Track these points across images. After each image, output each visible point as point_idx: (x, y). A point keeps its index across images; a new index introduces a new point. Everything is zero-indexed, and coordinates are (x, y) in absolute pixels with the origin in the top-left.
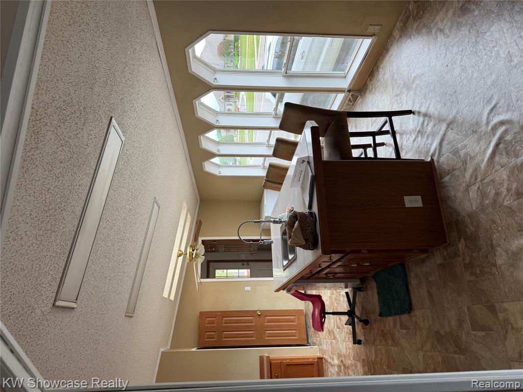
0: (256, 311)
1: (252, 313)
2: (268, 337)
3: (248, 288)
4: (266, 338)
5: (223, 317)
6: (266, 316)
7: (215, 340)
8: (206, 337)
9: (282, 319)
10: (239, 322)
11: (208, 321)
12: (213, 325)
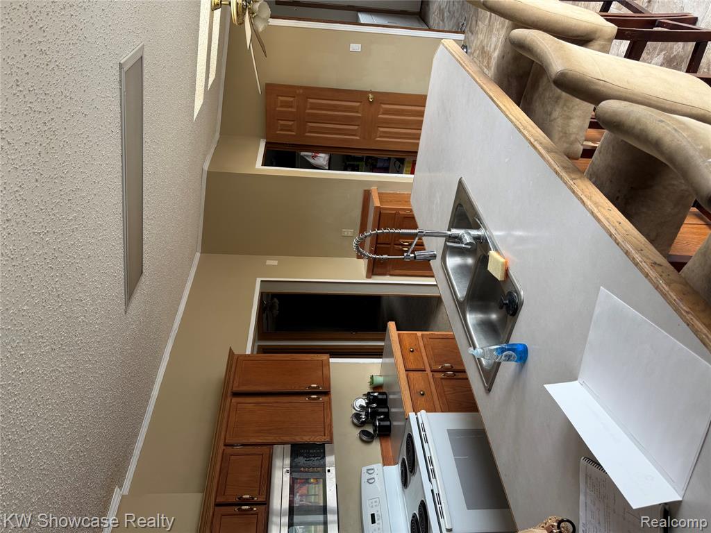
0: (366, 93)
1: (360, 95)
2: (380, 137)
3: (355, 47)
4: (378, 139)
5: (307, 98)
6: (381, 103)
7: (293, 133)
8: (279, 128)
9: (411, 111)
10: (335, 108)
11: (282, 102)
12: (290, 109)
